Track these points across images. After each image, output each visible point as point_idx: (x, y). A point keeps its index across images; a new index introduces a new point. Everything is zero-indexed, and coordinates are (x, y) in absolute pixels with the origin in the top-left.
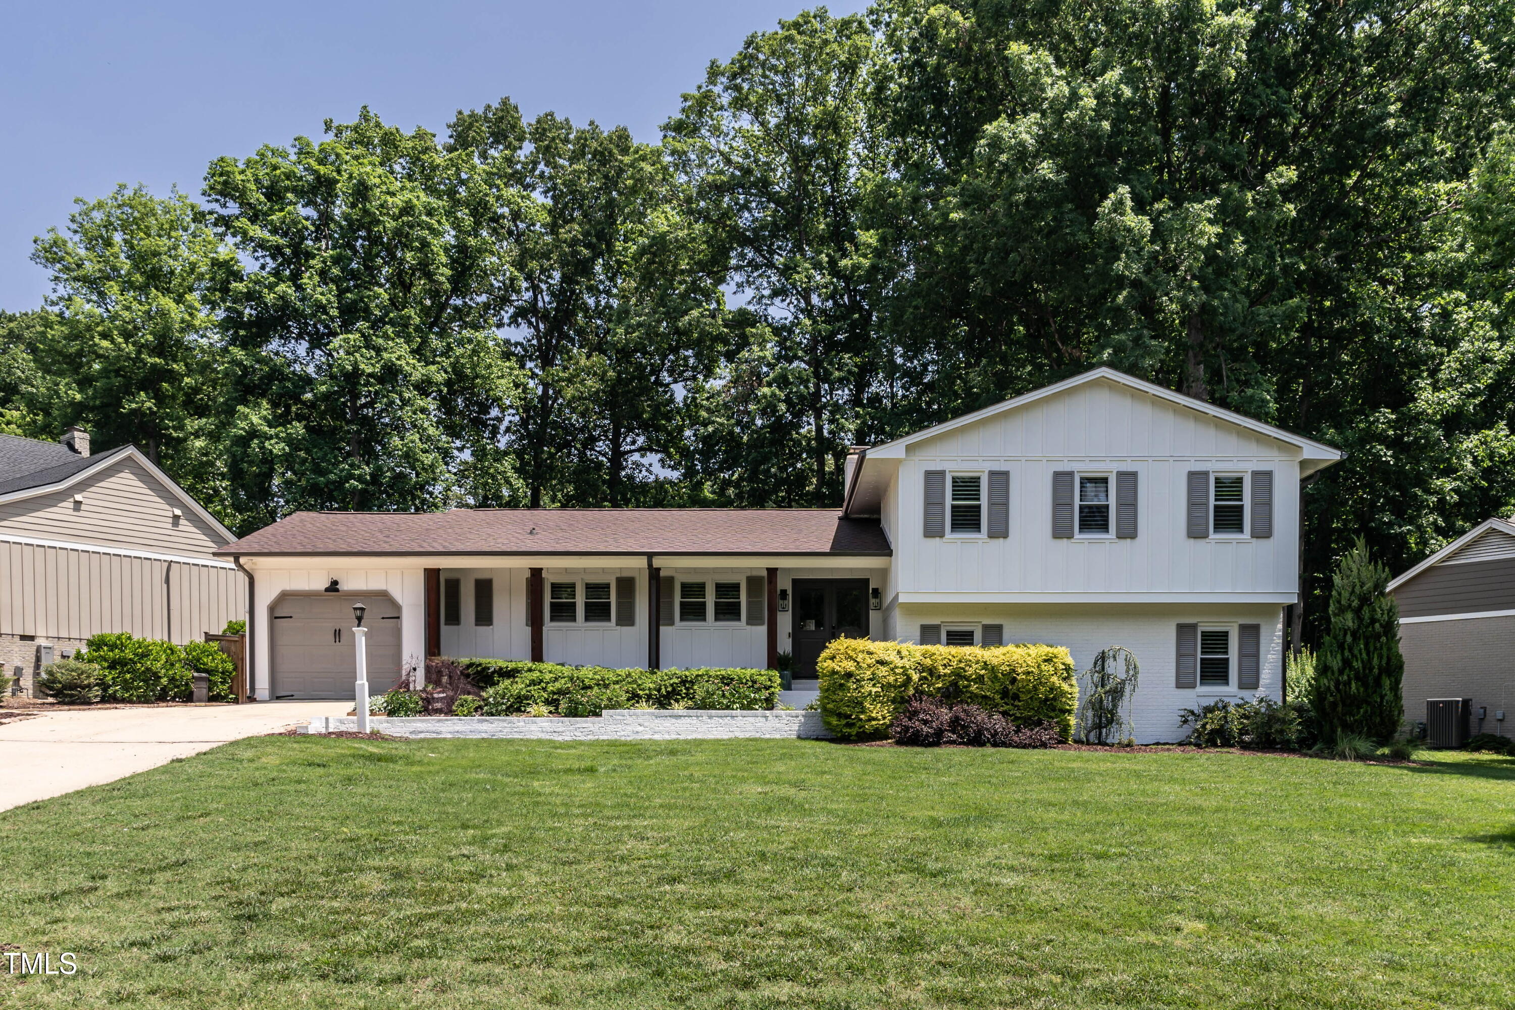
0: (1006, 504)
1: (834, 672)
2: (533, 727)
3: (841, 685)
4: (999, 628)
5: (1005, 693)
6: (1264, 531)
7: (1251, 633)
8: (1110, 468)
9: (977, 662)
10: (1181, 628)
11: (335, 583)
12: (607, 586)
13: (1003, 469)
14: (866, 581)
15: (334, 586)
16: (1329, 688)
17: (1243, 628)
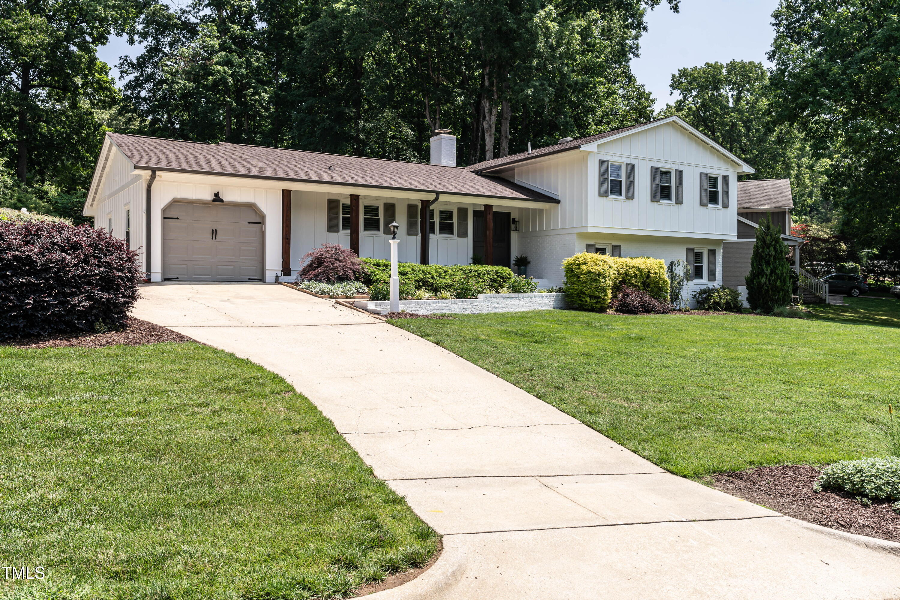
0: (633, 182)
1: (589, 272)
2: (455, 306)
3: (596, 279)
4: (619, 247)
5: (644, 283)
6: (726, 205)
7: (712, 253)
8: (672, 167)
9: (634, 267)
10: (688, 249)
11: (216, 195)
12: (377, 208)
13: (632, 162)
14: (509, 214)
15: (217, 198)
16: (765, 283)
17: (710, 251)
